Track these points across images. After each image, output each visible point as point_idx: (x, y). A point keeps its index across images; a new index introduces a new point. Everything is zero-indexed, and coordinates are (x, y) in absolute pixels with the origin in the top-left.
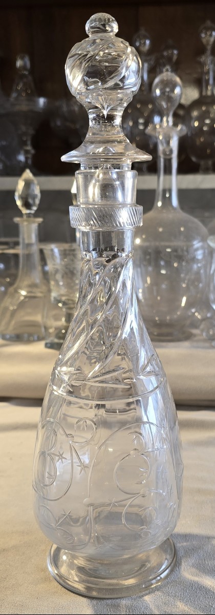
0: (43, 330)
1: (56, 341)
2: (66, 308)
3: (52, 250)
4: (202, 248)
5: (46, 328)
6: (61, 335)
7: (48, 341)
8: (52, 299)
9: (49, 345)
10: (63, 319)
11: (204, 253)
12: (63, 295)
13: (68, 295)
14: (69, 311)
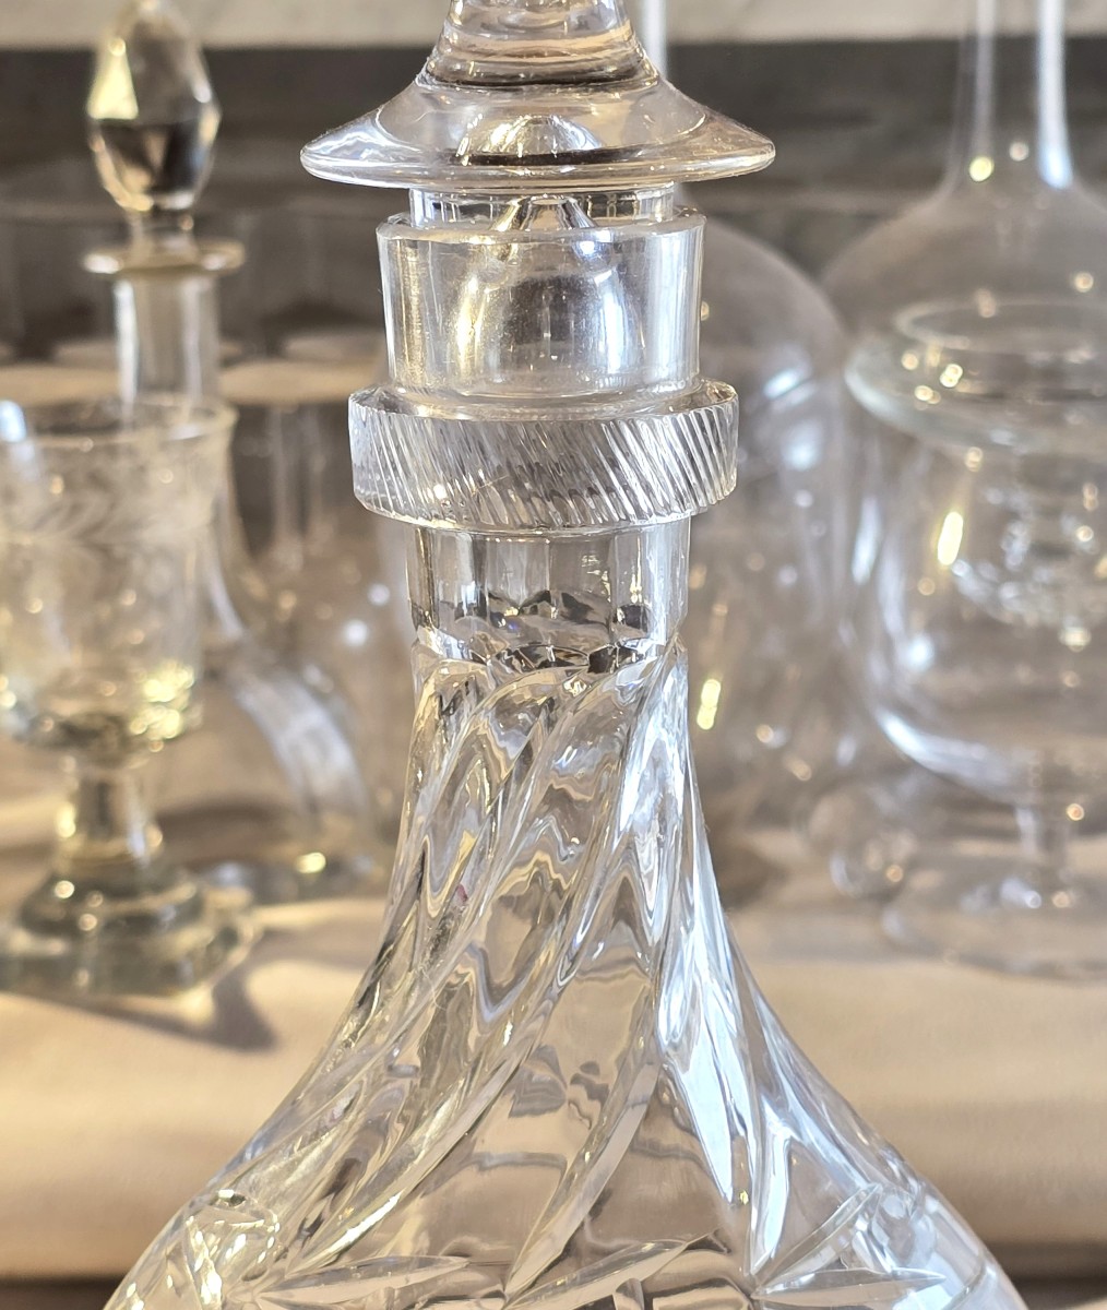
1: (24, 943)
13: (88, 690)
14: (97, 773)
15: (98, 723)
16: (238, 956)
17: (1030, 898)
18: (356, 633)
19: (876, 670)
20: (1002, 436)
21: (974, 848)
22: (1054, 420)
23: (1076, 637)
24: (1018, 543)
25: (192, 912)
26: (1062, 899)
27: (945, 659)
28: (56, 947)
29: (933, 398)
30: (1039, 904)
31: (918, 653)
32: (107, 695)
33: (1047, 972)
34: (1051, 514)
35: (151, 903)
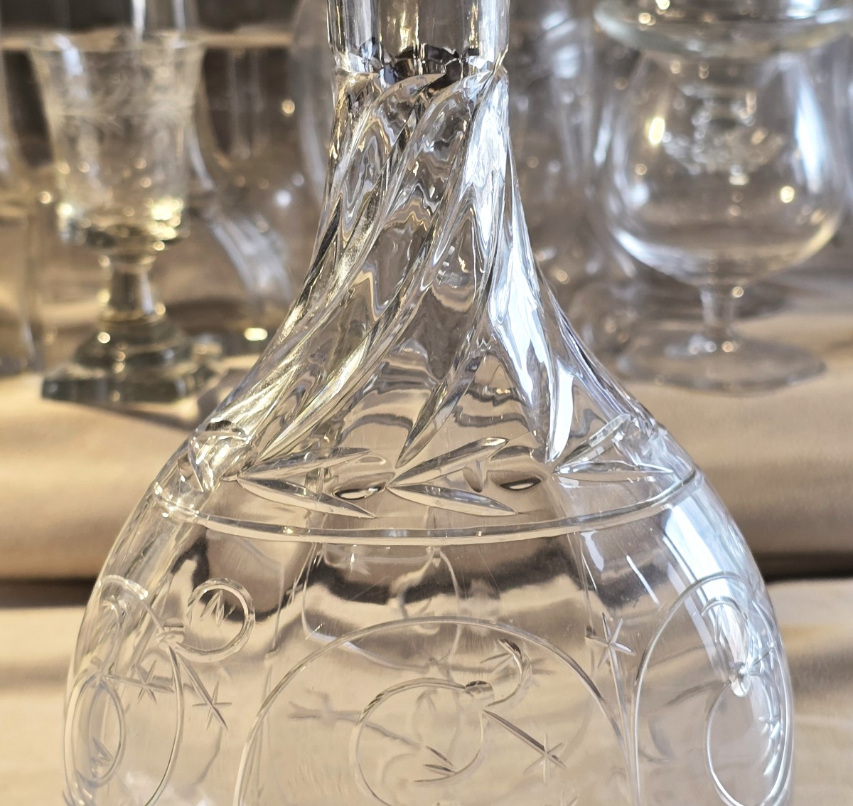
0: (26, 335)
1: (79, 372)
2: (113, 258)
3: (57, 55)
4: (572, 39)
5: (38, 330)
6: (97, 352)
7: (53, 373)
8: (63, 225)
9: (54, 389)
10: (105, 297)
11: (582, 58)
12: (101, 211)
13: (118, 212)
14: (124, 268)
15: (124, 234)
16: (213, 383)
17: (709, 347)
18: (283, 199)
19: (613, 206)
20: (694, 46)
21: (672, 326)
22: (726, 38)
23: (738, 179)
24: (702, 119)
25: (185, 354)
26: (728, 347)
27: (655, 198)
28: (99, 374)
29: (651, 22)
30: (715, 349)
31: (638, 195)
32: (129, 216)
33: (719, 387)
34: (725, 101)
35: (158, 347)
